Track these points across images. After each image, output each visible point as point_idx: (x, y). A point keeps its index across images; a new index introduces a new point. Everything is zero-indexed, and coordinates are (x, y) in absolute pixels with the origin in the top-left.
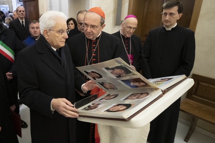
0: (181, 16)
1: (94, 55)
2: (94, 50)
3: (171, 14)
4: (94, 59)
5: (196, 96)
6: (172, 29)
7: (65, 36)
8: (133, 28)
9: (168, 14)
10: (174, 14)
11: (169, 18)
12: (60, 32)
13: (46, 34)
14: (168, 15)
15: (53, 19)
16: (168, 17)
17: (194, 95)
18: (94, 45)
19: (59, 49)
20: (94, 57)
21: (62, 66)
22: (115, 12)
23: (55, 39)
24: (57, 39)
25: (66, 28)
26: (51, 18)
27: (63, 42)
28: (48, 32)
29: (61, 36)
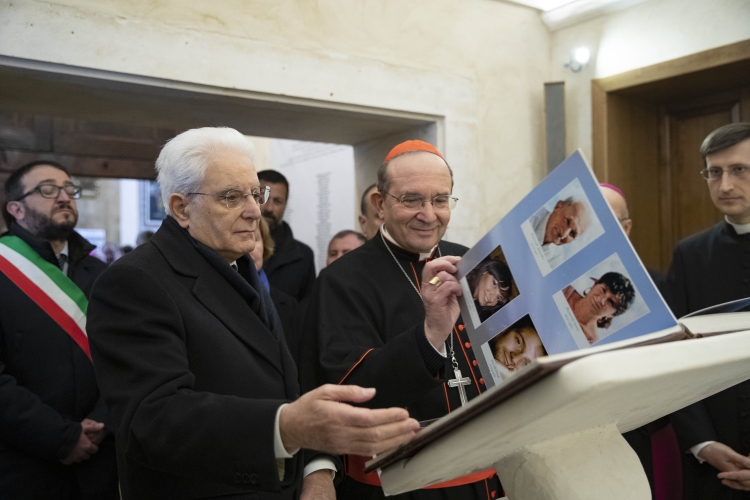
3: (738, 169)
7: (250, 212)
10: (746, 168)
12: (225, 198)
13: (181, 209)
15: (198, 154)
23: (212, 224)
24: (219, 224)
25: (250, 184)
26: (189, 154)
27: (245, 234)
28: (187, 204)
29: (231, 212)
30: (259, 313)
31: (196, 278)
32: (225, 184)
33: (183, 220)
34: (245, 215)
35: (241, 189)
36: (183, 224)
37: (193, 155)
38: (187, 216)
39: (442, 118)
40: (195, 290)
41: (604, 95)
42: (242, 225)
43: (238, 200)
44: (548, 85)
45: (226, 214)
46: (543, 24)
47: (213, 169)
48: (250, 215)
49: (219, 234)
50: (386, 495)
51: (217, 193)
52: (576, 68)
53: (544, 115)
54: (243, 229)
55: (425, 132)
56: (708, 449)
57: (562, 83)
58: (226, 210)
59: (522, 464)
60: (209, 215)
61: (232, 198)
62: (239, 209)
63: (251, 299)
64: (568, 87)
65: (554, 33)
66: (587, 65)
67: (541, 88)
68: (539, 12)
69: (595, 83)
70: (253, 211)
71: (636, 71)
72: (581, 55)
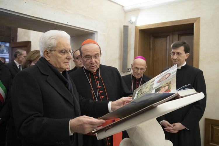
0: (188, 56)
1: (100, 87)
2: (98, 82)
3: (178, 53)
4: (101, 92)
5: (214, 143)
6: (182, 67)
7: (69, 57)
8: (140, 69)
9: (176, 53)
10: (181, 54)
11: (178, 57)
12: (62, 52)
13: (47, 55)
14: (175, 55)
15: (54, 38)
16: (175, 57)
17: (211, 143)
18: (96, 77)
19: (62, 72)
20: (100, 89)
21: (69, 90)
22: (121, 59)
23: (57, 60)
24: (59, 60)
25: (69, 48)
26: (51, 38)
27: (67, 64)
28: (49, 53)
29: (63, 56)
30: (67, 87)
31: (48, 76)
32: (62, 48)
33: (47, 58)
34: (67, 58)
35: (67, 50)
36: (47, 59)
37: (52, 38)
38: (49, 57)
39: (97, 32)
40: (47, 79)
41: (138, 30)
42: (66, 61)
43: (65, 53)
44: (124, 26)
45: (62, 57)
46: (123, 10)
47: (59, 43)
48: (69, 58)
49: (59, 63)
50: (98, 139)
51: (60, 51)
52: (131, 22)
53: (123, 34)
54: (66, 62)
55: (92, 35)
56: (163, 122)
57: (128, 26)
58: (62, 56)
59: (136, 130)
60: (57, 57)
61: (64, 52)
62: (66, 56)
63: (66, 83)
64: (129, 27)
65: (126, 13)
66: (134, 22)
67: (122, 27)
68: (123, 7)
69: (136, 27)
70: (70, 57)
71: (147, 25)
72: (133, 19)
